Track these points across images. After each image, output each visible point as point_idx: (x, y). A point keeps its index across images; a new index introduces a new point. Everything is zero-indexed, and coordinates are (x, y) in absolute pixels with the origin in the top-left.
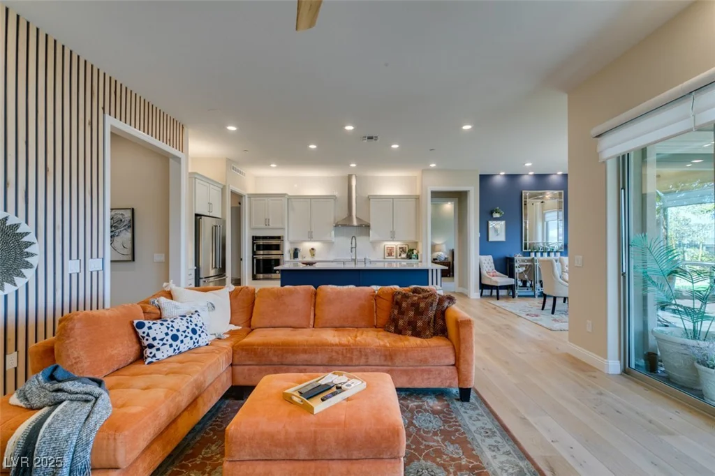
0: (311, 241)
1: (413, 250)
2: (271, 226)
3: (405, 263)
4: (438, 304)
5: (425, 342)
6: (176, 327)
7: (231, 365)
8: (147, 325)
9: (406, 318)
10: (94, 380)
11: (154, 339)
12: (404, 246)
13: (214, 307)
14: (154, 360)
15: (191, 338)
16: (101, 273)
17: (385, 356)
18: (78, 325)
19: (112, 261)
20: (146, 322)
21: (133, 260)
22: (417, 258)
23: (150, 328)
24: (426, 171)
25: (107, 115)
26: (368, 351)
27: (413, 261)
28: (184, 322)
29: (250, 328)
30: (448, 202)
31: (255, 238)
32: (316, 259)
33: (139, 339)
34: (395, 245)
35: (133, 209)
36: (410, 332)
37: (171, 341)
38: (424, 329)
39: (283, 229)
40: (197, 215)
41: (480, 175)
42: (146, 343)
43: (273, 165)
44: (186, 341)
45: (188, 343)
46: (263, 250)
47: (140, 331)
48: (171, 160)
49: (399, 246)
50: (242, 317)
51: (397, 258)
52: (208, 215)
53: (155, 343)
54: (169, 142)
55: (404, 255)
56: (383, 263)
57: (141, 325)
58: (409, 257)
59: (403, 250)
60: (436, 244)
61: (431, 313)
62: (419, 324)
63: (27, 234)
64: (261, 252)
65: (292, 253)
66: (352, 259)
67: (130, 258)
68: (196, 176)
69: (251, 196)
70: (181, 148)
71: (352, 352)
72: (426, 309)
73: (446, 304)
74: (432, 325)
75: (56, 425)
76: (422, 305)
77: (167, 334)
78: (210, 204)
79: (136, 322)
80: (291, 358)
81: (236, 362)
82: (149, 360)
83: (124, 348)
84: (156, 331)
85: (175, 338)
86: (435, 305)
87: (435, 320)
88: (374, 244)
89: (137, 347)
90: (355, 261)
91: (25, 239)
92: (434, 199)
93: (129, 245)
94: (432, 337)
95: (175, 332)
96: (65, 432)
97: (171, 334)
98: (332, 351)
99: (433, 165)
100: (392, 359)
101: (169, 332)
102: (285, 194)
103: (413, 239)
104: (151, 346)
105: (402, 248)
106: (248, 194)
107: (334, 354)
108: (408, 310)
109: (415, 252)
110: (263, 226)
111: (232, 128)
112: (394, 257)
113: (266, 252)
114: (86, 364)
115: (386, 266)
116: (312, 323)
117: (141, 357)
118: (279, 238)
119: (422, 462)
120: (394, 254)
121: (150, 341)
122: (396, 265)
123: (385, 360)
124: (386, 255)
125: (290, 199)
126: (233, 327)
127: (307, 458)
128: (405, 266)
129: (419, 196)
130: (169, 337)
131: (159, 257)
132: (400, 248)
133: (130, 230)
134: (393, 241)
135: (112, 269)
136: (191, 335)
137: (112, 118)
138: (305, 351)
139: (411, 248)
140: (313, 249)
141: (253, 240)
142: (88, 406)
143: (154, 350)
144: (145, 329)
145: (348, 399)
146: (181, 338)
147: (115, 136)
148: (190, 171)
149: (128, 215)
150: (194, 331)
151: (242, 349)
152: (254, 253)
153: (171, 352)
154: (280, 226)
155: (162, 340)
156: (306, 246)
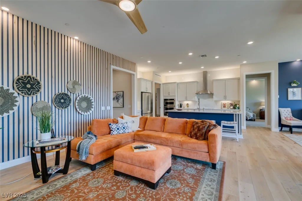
0: (186, 101)
1: (236, 105)
2: (171, 95)
3: (232, 111)
4: (208, 127)
5: (199, 142)
6: (125, 125)
7: (134, 140)
8: (112, 124)
9: (194, 132)
10: (95, 135)
11: (113, 128)
12: (232, 103)
13: (134, 122)
14: (112, 134)
15: (123, 130)
16: (110, 110)
17: (180, 144)
18: (95, 122)
19: (113, 107)
20: (111, 124)
21: (123, 107)
22: (239, 109)
23: (112, 125)
24: (242, 65)
25: (111, 65)
26: (174, 141)
27: (237, 110)
28: (122, 125)
29: (144, 130)
30: (253, 80)
31: (165, 100)
32: (189, 108)
33: (110, 128)
34: (227, 102)
35: (123, 92)
36: (195, 137)
37: (117, 130)
38: (200, 137)
39: (175, 96)
40: (141, 92)
41: (279, 63)
42: (111, 129)
43: (170, 72)
44: (121, 130)
45: (121, 131)
46: (170, 104)
47: (110, 126)
48: (132, 75)
49: (229, 103)
50: (142, 126)
51: (228, 108)
52: (146, 92)
53: (113, 130)
54: (130, 70)
55: (232, 107)
56: (221, 111)
57: (110, 124)
58: (234, 108)
59: (231, 105)
60: (262, 102)
61: (204, 131)
62: (198, 134)
63: (92, 100)
64: (169, 105)
65: (179, 105)
66: (198, 108)
67: (122, 106)
68: (141, 79)
69: (163, 84)
70: (135, 71)
71: (168, 141)
72: (202, 129)
73: (212, 128)
74: (203, 135)
75: (84, 142)
76: (201, 127)
77: (116, 128)
78: (147, 88)
79: (109, 123)
80: (149, 140)
81: (135, 139)
82: (111, 134)
83: (106, 130)
84: (114, 126)
85: (118, 129)
86: (206, 127)
87: (205, 133)
88: (216, 102)
89: (109, 130)
90: (199, 109)
91: (92, 101)
92: (247, 79)
93: (122, 103)
94: (202, 140)
95: (118, 127)
96: (85, 144)
97: (117, 128)
98: (162, 140)
99: (245, 62)
100: (182, 146)
101: (117, 127)
102: (176, 82)
103: (237, 99)
104: (112, 130)
105: (231, 104)
106: (162, 83)
107: (162, 141)
108: (196, 128)
109: (238, 106)
110: (168, 95)
111: (149, 62)
112: (227, 108)
113: (171, 105)
114: (96, 132)
115: (222, 112)
116: (162, 130)
117: (110, 133)
118: (173, 99)
119: (176, 180)
120: (227, 106)
121: (112, 129)
122: (228, 112)
123: (179, 146)
124: (223, 107)
125: (178, 84)
126: (139, 129)
127: (131, 164)
128: (232, 112)
129: (239, 78)
130: (116, 129)
131: (129, 106)
132: (230, 104)
133: (122, 98)
134: (225, 100)
135: (113, 110)
136: (123, 129)
137: (113, 66)
138: (153, 138)
139: (236, 103)
140: (187, 104)
141: (164, 100)
142: (90, 140)
143: (112, 131)
144: (111, 125)
145: (147, 151)
146: (120, 129)
147: (114, 70)
148: (138, 78)
149: (122, 93)
150: (124, 128)
151: (137, 135)
152: (165, 106)
153: (117, 133)
154: (174, 95)
155: (115, 129)
156: (185, 103)
